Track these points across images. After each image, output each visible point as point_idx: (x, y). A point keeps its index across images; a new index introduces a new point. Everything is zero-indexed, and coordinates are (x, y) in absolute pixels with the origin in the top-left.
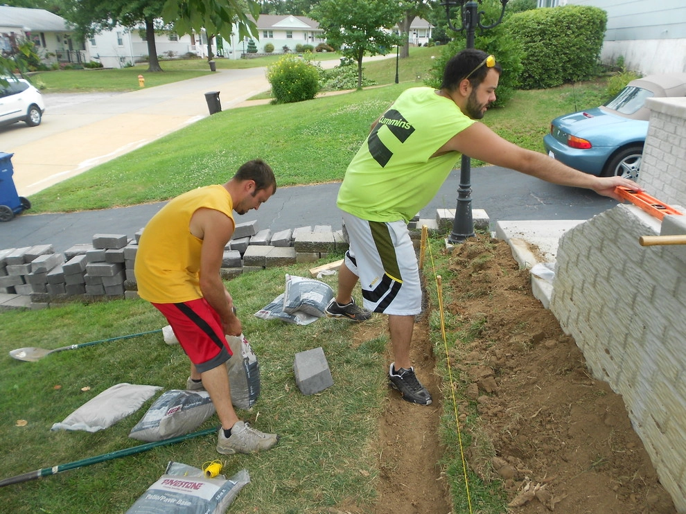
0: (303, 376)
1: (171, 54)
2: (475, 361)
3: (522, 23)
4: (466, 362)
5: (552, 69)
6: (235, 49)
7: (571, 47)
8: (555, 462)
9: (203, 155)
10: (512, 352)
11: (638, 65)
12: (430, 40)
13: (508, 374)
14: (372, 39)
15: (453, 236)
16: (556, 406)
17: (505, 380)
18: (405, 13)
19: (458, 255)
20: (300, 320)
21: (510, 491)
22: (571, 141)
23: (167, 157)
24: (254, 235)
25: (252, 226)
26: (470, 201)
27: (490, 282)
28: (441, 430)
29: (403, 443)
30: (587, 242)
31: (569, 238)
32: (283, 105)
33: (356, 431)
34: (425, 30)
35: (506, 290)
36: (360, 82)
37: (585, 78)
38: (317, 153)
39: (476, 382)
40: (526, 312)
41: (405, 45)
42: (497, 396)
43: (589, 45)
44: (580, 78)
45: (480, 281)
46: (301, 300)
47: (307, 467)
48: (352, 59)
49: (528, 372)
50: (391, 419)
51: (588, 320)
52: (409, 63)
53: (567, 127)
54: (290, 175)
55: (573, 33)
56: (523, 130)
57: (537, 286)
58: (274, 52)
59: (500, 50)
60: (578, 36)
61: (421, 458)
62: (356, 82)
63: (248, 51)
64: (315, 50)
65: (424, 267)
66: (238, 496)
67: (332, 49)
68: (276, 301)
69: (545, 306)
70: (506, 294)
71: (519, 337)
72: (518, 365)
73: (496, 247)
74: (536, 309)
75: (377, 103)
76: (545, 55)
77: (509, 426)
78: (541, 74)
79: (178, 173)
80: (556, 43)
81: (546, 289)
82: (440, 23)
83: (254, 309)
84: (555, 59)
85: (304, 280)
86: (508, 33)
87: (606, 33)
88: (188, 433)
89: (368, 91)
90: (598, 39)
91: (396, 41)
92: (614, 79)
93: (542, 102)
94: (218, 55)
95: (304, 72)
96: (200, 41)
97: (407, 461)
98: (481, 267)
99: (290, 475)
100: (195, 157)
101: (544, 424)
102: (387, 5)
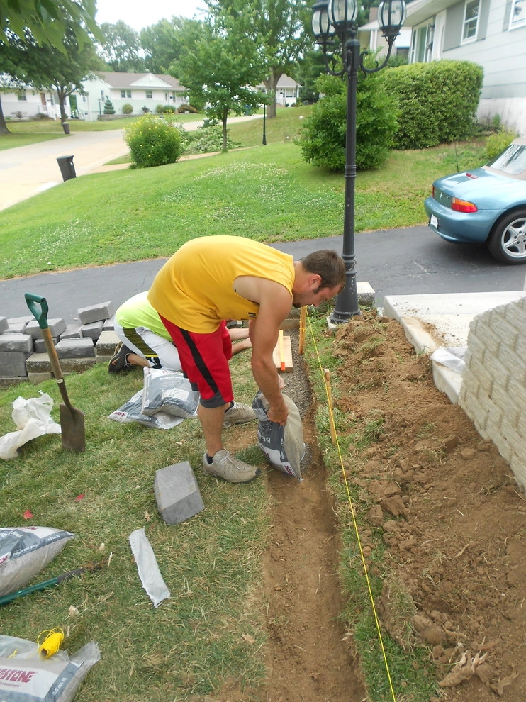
0: (165, 502)
1: (19, 115)
2: (376, 474)
3: (396, 78)
4: (364, 475)
5: (428, 128)
6: (91, 110)
7: (447, 104)
8: (494, 621)
9: (54, 226)
10: (420, 463)
11: (515, 124)
12: (298, 100)
13: (419, 491)
14: (237, 97)
15: (336, 315)
16: (487, 541)
17: (415, 499)
18: (271, 69)
19: (343, 337)
20: (163, 423)
21: (439, 663)
22: (455, 204)
23: (14, 229)
24: (108, 319)
25: (105, 308)
26: (354, 274)
27: (384, 371)
28: (342, 571)
29: (294, 586)
30: (511, 328)
31: (485, 323)
32: (143, 170)
33: (234, 575)
34: (291, 89)
35: (404, 380)
36: (225, 144)
37: (462, 138)
38: (180, 221)
39: (378, 503)
40: (432, 410)
41: (272, 104)
42: (407, 520)
43: (465, 103)
44: (457, 137)
45: (372, 370)
46: (162, 399)
47: (174, 633)
48: (216, 119)
49: (444, 490)
50: (278, 553)
51: (517, 426)
52: (277, 123)
53: (449, 189)
54: (151, 246)
55: (450, 89)
56: (401, 193)
57: (440, 376)
58: (133, 113)
59: (375, 107)
60: (454, 92)
61: (318, 606)
62: (221, 144)
63: (105, 112)
64: (177, 111)
65: (305, 353)
66: (84, 683)
67: (195, 110)
68: (134, 399)
69: (453, 400)
70: (405, 385)
71: (426, 442)
72: (429, 479)
73: (386, 328)
74: (443, 406)
75: (244, 165)
76: (421, 112)
77: (430, 569)
78: (417, 133)
79: (26, 247)
80: (432, 100)
81: (453, 380)
82: (307, 81)
83: (108, 410)
84: (431, 117)
85: (166, 374)
86: (382, 89)
87: (482, 90)
88: (21, 589)
89: (233, 154)
90: (475, 96)
91: (263, 100)
92: (492, 138)
93: (418, 163)
94: (72, 117)
95: (165, 133)
96: (52, 101)
97: (301, 612)
98: (372, 353)
99: (152, 645)
100: (45, 229)
101: (474, 566)
102: (252, 60)
